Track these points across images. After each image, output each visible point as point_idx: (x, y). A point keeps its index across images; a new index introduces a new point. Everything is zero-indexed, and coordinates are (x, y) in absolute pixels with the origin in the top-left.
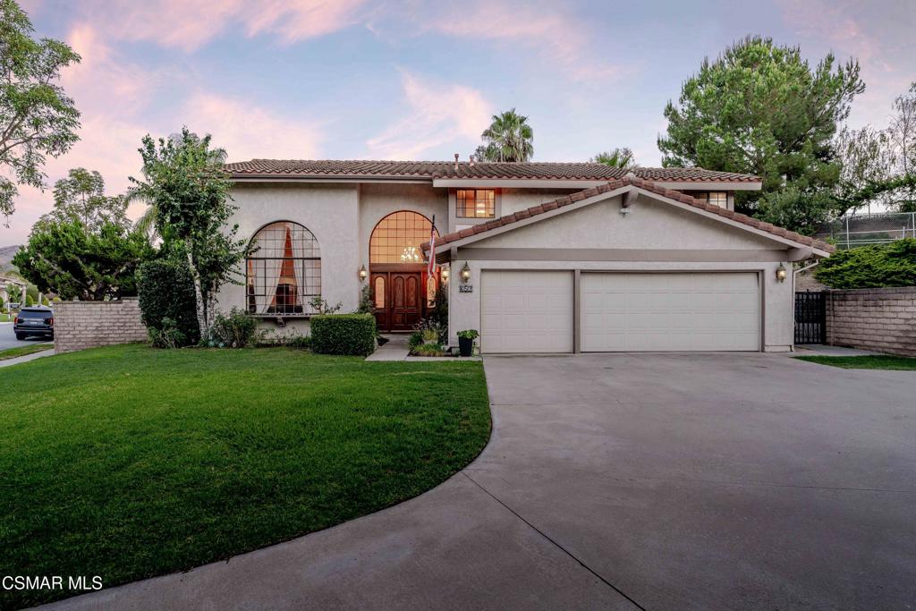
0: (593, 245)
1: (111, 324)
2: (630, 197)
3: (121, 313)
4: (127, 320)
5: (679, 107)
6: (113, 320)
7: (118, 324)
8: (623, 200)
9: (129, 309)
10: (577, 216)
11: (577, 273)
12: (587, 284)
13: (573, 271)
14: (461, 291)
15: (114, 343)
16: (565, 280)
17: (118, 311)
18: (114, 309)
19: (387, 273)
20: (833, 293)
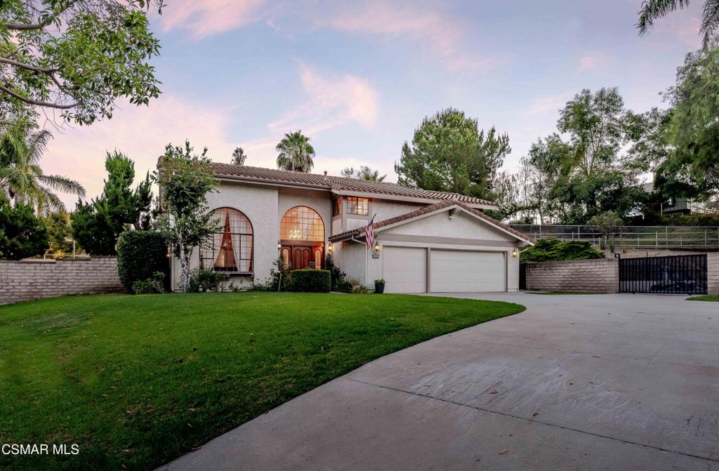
0: (436, 235)
1: (45, 281)
2: (456, 211)
3: (54, 271)
4: (60, 278)
5: (411, 146)
6: (46, 278)
7: (51, 281)
8: (451, 212)
9: (63, 268)
10: (429, 219)
11: (429, 250)
12: (433, 255)
13: (427, 248)
14: (373, 257)
15: (46, 297)
16: (422, 253)
17: (52, 270)
18: (48, 268)
19: (291, 246)
20: (530, 264)
